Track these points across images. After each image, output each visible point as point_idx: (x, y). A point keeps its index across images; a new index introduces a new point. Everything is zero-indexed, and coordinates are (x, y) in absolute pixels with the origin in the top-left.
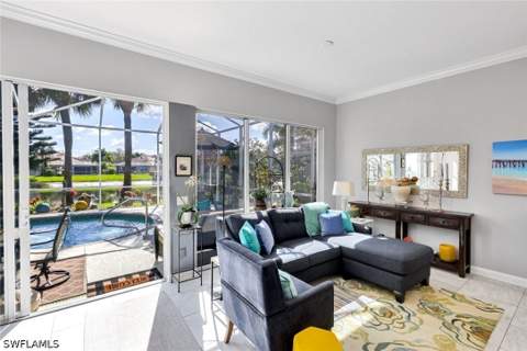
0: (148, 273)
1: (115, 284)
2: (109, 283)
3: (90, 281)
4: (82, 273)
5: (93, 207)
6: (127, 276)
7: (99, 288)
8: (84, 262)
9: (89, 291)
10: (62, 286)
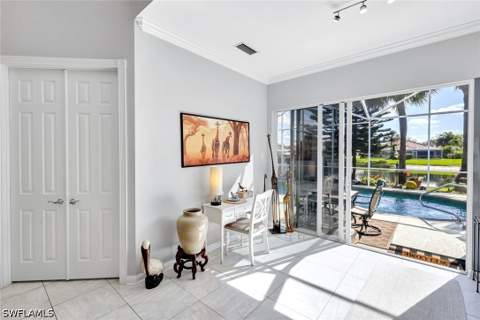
0: (451, 260)
1: (413, 253)
2: (408, 251)
3: (394, 243)
4: (390, 235)
5: (422, 188)
6: (426, 253)
7: (399, 250)
8: (395, 227)
9: (390, 249)
10: (374, 238)
